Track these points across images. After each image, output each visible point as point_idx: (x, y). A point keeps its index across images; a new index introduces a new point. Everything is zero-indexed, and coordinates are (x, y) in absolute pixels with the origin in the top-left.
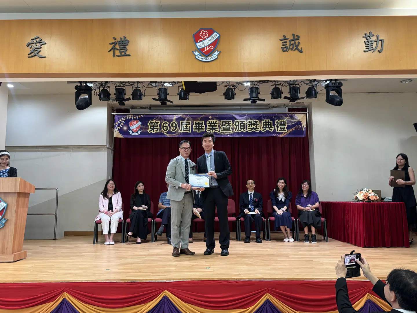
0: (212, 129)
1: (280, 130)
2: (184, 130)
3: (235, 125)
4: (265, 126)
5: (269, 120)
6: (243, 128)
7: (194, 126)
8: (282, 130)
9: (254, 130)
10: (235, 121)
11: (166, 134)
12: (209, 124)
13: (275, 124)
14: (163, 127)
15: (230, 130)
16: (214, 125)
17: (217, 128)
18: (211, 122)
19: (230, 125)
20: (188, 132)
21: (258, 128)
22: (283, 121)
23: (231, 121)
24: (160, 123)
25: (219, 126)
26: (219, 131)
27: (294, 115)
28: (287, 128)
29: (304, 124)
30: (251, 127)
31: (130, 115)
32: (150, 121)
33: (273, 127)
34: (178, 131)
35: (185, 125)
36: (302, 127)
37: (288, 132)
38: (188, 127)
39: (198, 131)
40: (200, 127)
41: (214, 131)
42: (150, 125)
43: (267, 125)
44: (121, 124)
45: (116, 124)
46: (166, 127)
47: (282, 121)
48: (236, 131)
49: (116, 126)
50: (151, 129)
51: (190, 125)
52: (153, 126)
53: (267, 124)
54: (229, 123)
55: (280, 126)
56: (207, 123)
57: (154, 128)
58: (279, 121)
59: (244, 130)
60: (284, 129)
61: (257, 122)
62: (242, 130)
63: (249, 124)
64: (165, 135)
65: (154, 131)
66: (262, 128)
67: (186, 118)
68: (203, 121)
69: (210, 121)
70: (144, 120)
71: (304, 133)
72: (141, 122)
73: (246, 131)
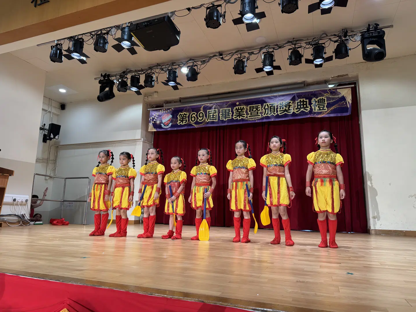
0: (239, 116)
1: (319, 109)
2: (210, 119)
3: (264, 109)
4: (299, 107)
5: (304, 99)
6: (273, 111)
7: (221, 115)
8: (321, 109)
9: (286, 112)
10: (264, 104)
11: (194, 125)
12: (236, 111)
13: (312, 102)
14: (191, 118)
15: (259, 114)
16: (242, 111)
17: (244, 114)
18: (239, 108)
19: (259, 110)
20: (215, 121)
21: (291, 110)
22: (322, 98)
23: (260, 105)
24: (188, 115)
25: (246, 112)
26: (247, 117)
27: (337, 90)
28: (327, 106)
29: (349, 99)
30: (283, 110)
31: (162, 109)
32: (180, 113)
33: (309, 106)
34: (205, 120)
35: (212, 114)
36: (346, 103)
37: (329, 111)
38: (214, 115)
39: (224, 119)
40: (227, 114)
41: (241, 117)
42: (180, 117)
43: (302, 105)
44: (154, 118)
45: (151, 119)
46: (194, 118)
47: (320, 99)
48: (266, 115)
49: (150, 120)
50: (180, 121)
51: (217, 114)
52: (182, 118)
53: (302, 103)
54: (257, 107)
55: (318, 105)
56: (234, 109)
57: (183, 120)
58: (317, 99)
59: (275, 114)
60: (323, 108)
61: (290, 103)
62: (272, 114)
63: (280, 106)
64: (192, 125)
65: (183, 123)
66: (296, 109)
67: (212, 106)
68: (230, 108)
69: (237, 107)
70: (175, 113)
71: (350, 110)
72: (172, 115)
73: (276, 114)
